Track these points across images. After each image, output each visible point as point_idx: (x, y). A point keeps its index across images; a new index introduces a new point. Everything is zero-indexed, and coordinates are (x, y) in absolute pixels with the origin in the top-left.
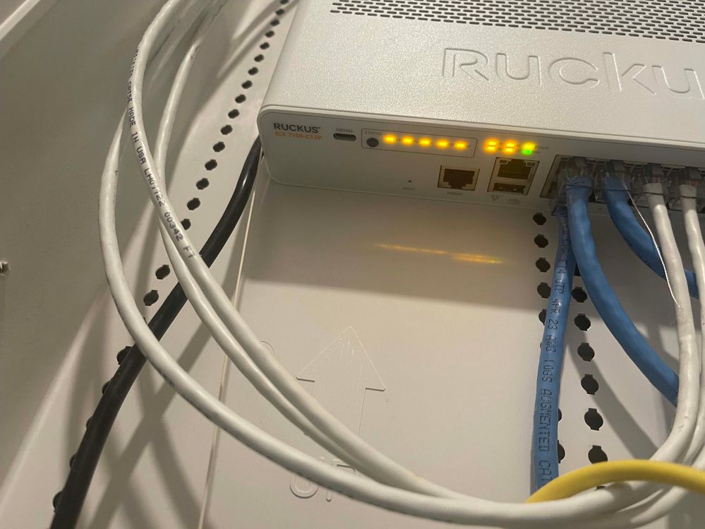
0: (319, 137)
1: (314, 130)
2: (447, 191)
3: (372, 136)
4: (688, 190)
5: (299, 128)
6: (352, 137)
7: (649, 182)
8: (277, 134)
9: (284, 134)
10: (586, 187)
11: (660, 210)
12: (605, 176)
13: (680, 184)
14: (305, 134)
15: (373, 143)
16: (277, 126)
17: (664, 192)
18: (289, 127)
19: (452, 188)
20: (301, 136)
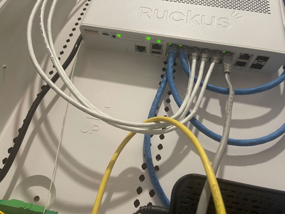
0: (98, 34)
1: (97, 32)
2: (138, 53)
3: (114, 34)
4: (204, 56)
5: (92, 31)
6: (108, 35)
7: (194, 52)
8: (86, 32)
9: (88, 33)
10: (174, 53)
11: (194, 61)
12: (181, 49)
13: (203, 53)
14: (94, 33)
15: (114, 36)
16: (85, 30)
17: (197, 55)
18: (89, 31)
19: (140, 52)
20: (93, 33)
